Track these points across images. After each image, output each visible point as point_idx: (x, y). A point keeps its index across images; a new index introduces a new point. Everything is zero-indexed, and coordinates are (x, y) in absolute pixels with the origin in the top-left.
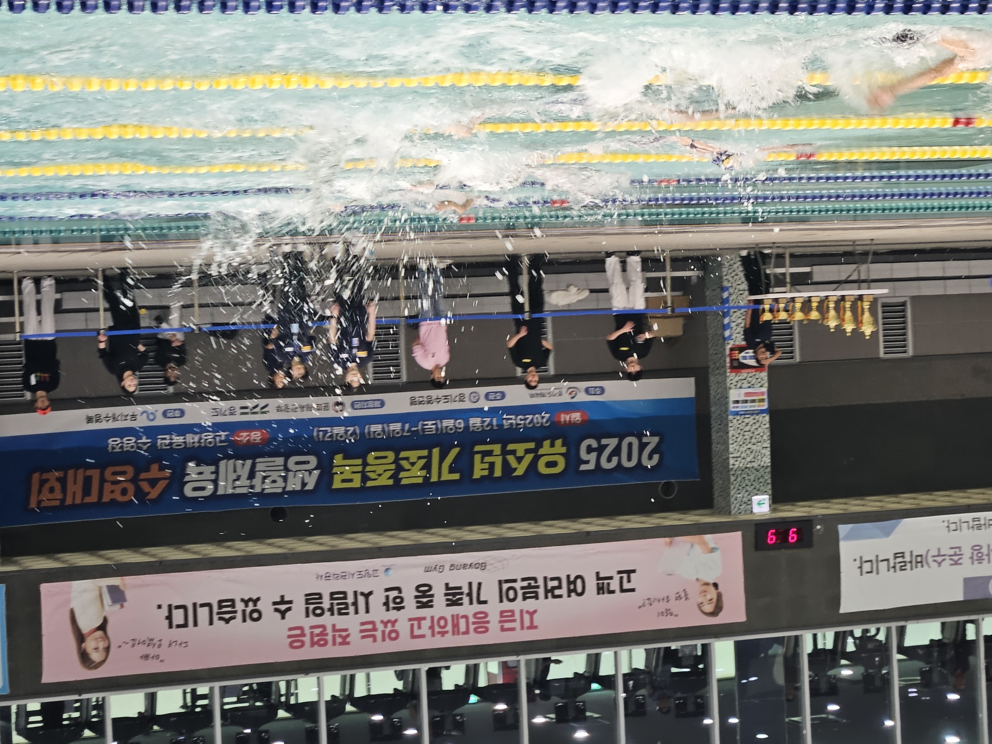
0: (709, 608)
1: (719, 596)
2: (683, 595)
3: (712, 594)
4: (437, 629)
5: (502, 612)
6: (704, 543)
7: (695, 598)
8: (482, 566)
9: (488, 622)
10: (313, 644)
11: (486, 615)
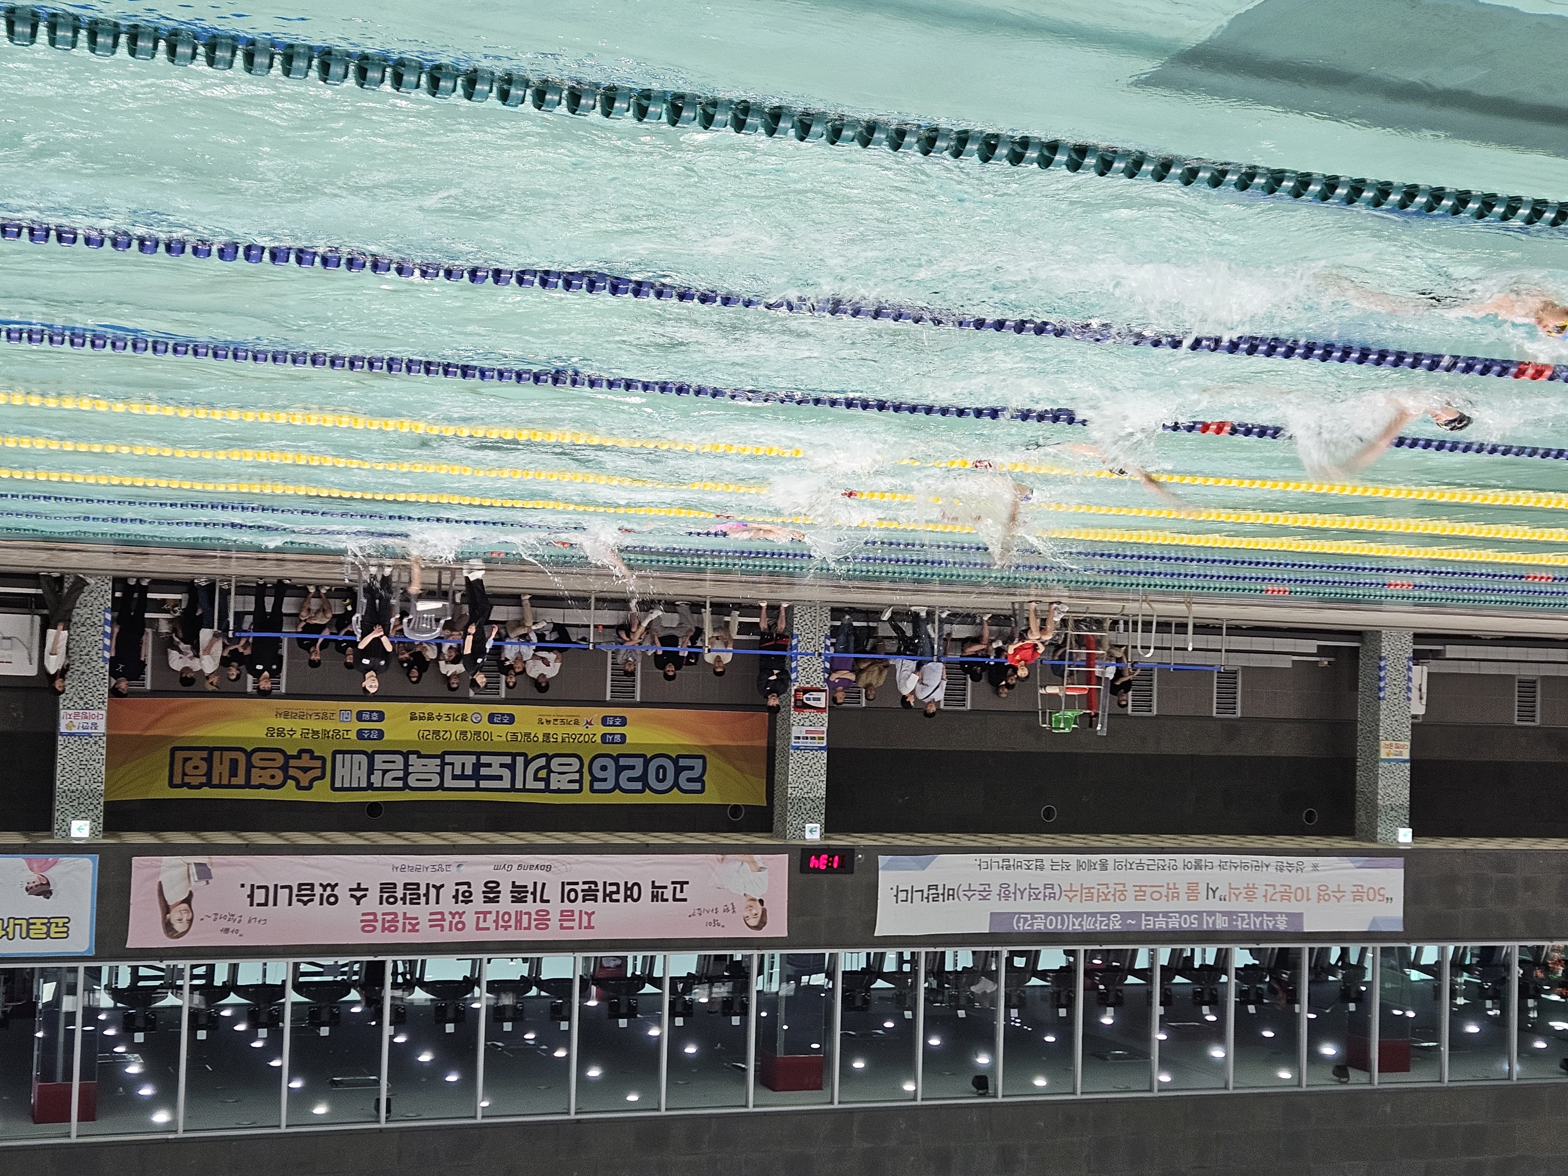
0: (754, 922)
1: (764, 912)
2: (730, 907)
3: (758, 909)
4: (501, 923)
5: (562, 911)
6: (754, 862)
7: (742, 912)
8: (548, 868)
9: (549, 920)
10: (384, 929)
11: (548, 913)
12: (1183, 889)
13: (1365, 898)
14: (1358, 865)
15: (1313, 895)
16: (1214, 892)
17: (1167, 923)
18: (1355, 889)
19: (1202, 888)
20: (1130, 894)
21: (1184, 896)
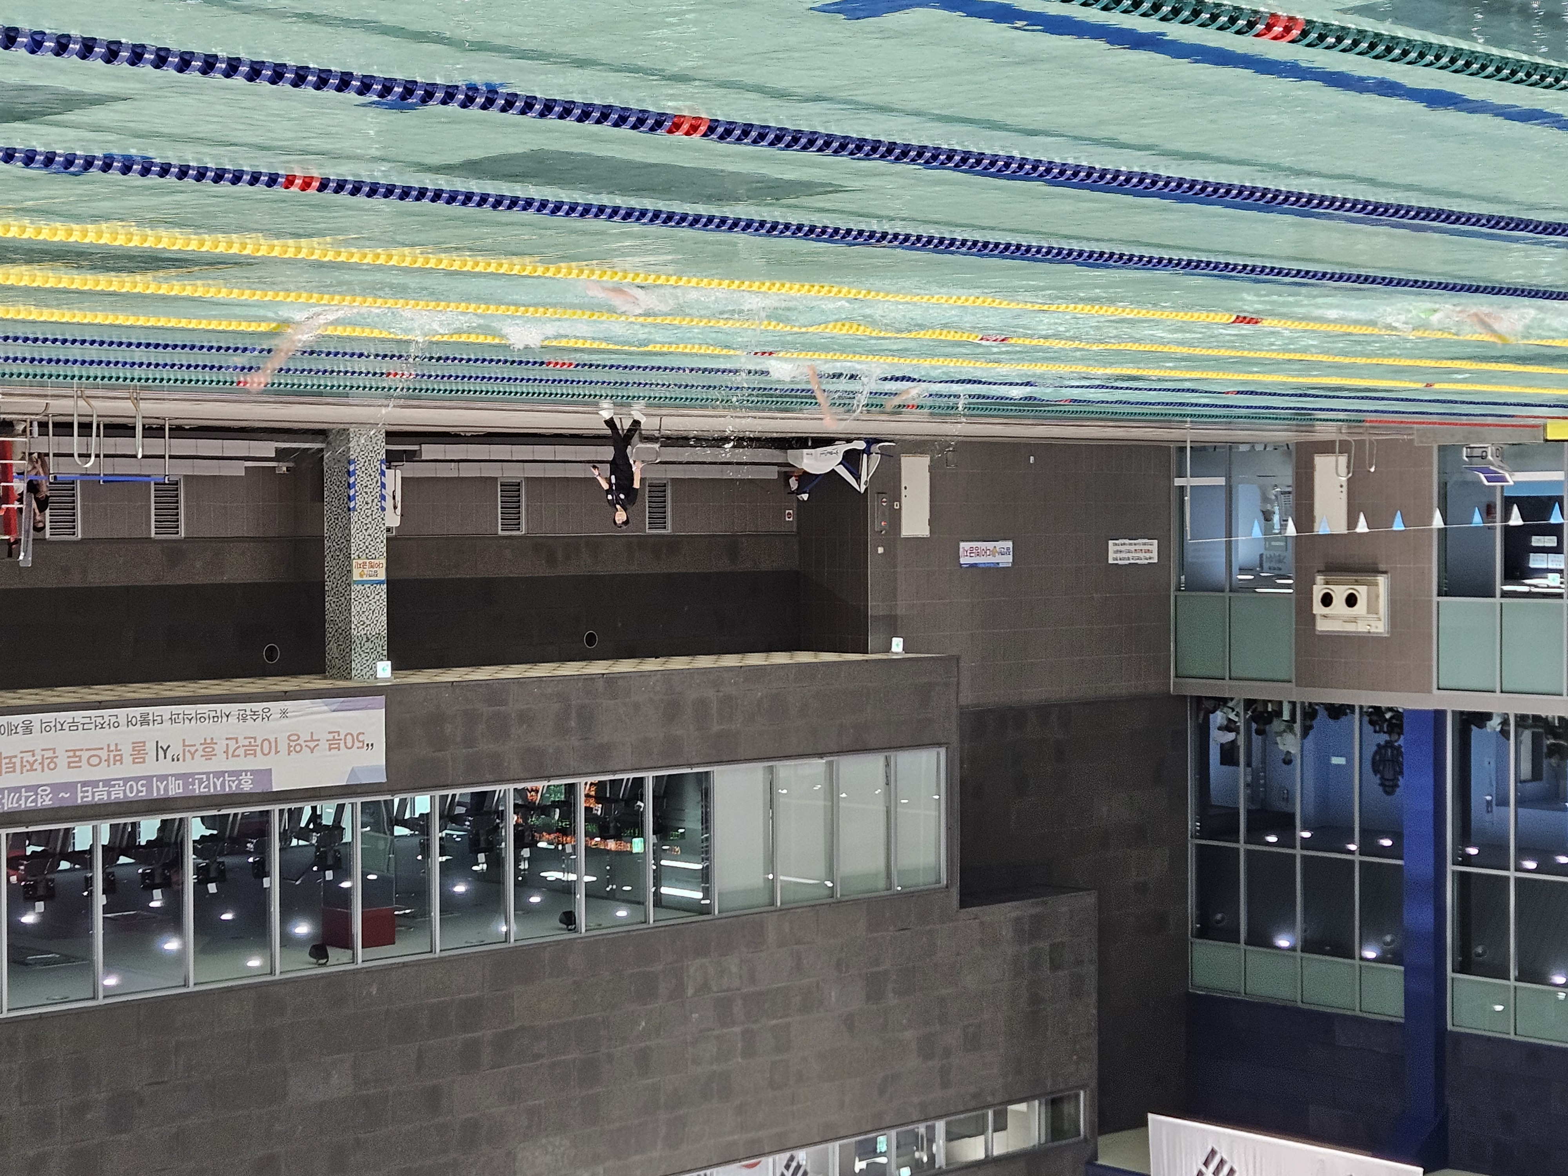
12: (127, 750)
13: (342, 745)
14: (334, 707)
15: (283, 747)
16: (165, 752)
17: (109, 793)
18: (331, 737)
19: (151, 747)
20: (62, 760)
21: (128, 759)
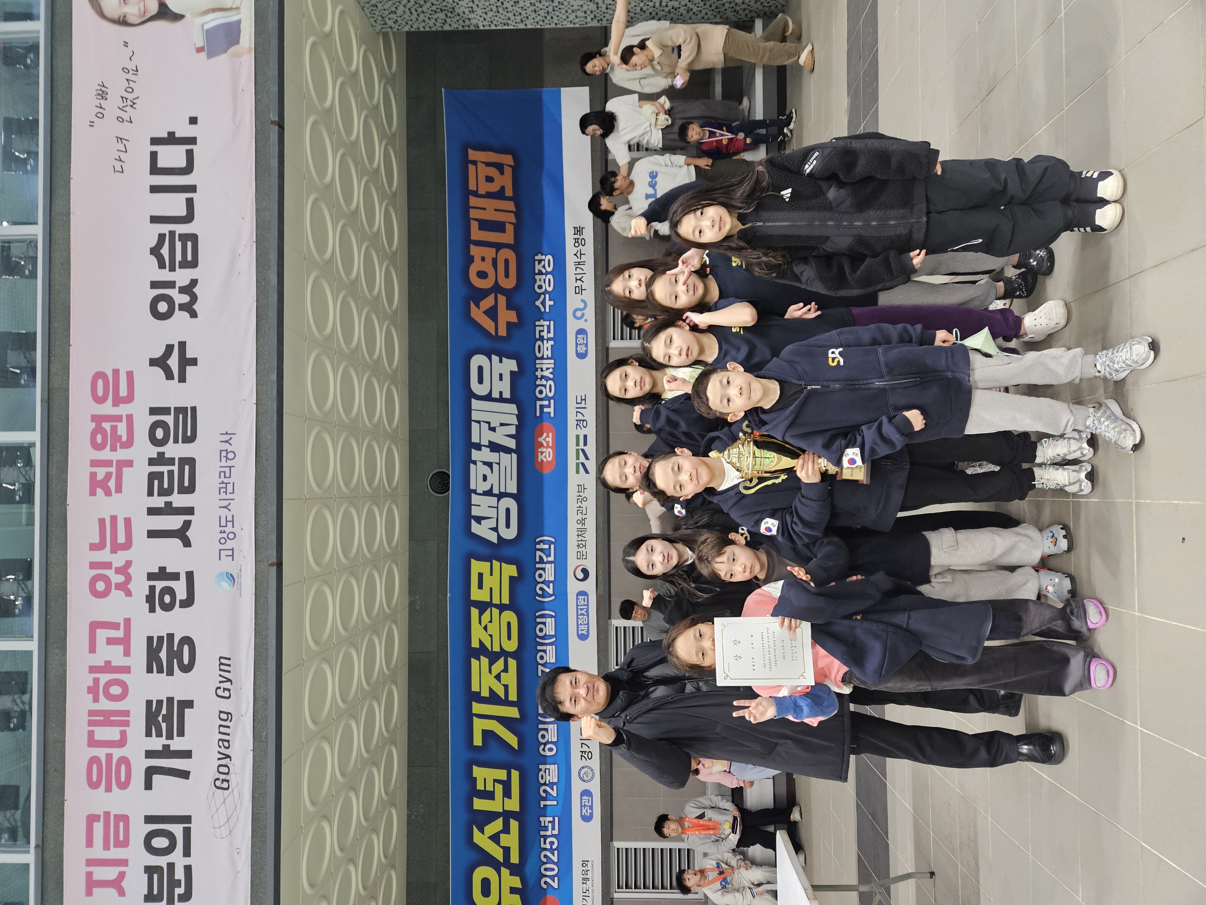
4: (104, 678)
5: (125, 819)
9: (108, 789)
10: (97, 419)
11: (124, 785)
